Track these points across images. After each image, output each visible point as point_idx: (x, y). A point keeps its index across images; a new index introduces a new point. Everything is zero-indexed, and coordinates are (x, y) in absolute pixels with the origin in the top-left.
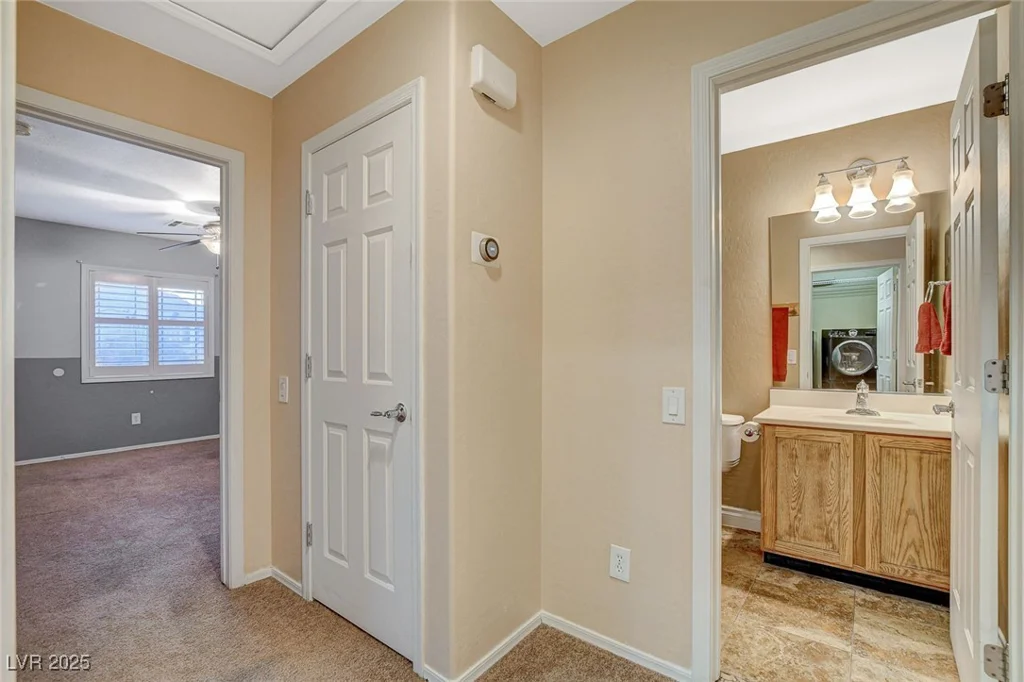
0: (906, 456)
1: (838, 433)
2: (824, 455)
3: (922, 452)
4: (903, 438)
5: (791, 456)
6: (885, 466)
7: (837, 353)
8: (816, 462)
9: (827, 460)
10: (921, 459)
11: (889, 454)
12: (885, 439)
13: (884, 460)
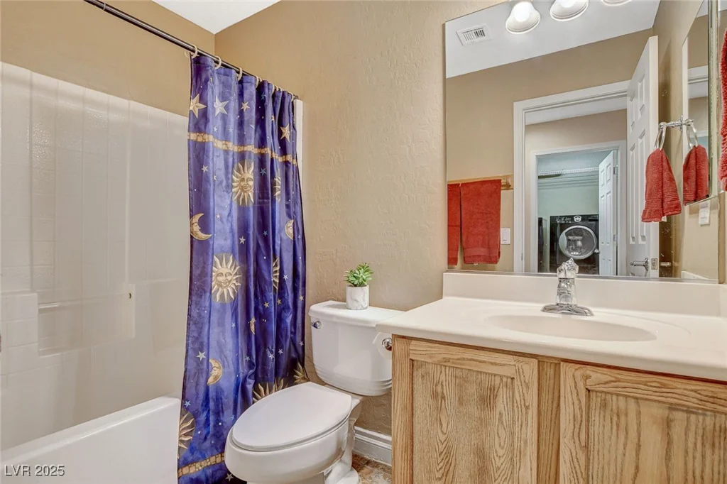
0: (639, 413)
1: (510, 359)
2: (487, 399)
3: (672, 408)
4: (633, 376)
5: (435, 395)
6: (596, 429)
7: (563, 239)
8: (474, 410)
9: (492, 408)
10: (668, 423)
11: (604, 405)
12: (597, 376)
13: (596, 417)
